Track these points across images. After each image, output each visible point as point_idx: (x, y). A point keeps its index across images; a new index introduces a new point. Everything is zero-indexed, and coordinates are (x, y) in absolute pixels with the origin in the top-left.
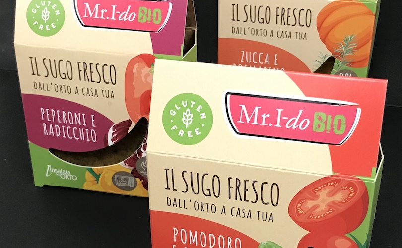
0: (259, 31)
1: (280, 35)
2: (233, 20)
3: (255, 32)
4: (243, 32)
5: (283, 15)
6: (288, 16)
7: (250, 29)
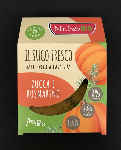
0: (42, 66)
1: (55, 68)
2: (26, 60)
3: (40, 67)
4: (32, 68)
5: (55, 55)
6: (59, 55)
7: (37, 65)
